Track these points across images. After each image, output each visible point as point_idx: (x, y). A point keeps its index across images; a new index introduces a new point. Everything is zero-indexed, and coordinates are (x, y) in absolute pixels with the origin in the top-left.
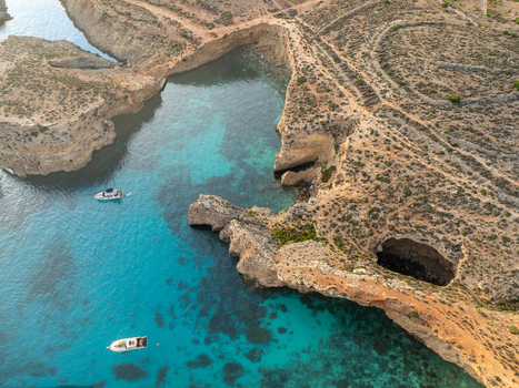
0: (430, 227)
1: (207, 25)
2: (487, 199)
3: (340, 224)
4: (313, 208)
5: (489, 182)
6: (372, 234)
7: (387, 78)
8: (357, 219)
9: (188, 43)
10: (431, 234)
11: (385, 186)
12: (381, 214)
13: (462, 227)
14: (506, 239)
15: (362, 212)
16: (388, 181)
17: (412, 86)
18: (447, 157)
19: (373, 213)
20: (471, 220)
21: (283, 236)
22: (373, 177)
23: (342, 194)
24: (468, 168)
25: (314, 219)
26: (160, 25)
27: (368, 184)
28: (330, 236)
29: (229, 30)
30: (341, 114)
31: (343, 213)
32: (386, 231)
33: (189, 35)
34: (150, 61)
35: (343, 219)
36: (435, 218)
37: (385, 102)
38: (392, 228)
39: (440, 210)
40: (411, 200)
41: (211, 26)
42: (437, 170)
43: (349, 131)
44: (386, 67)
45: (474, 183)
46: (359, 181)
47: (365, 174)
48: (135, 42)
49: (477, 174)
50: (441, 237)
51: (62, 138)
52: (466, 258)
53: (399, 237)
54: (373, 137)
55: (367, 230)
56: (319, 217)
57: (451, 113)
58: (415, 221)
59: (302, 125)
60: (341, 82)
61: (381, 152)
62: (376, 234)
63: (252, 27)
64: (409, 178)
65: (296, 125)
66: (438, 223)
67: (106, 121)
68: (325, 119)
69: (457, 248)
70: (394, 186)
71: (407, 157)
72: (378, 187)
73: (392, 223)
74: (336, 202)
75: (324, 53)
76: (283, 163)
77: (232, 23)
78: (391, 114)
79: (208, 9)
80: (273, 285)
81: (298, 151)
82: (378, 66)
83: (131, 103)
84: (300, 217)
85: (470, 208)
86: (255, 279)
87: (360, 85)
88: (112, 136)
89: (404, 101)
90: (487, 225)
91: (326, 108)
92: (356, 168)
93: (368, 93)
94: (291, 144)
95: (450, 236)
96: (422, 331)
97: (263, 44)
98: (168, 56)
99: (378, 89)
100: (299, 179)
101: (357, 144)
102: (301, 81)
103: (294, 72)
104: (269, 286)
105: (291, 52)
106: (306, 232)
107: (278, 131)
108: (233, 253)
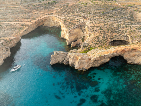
0: (118, 34)
2: (124, 25)
3: (97, 43)
4: (88, 43)
5: (122, 23)
6: (107, 42)
7: (86, 14)
9: (24, 27)
10: (119, 36)
11: (102, 31)
12: (106, 37)
13: (124, 32)
14: (134, 30)
15: (101, 38)
17: (92, 13)
18: (110, 21)
19: (103, 37)
20: (125, 29)
21: (85, 52)
22: (98, 30)
23: (93, 36)
24: (116, 22)
25: (90, 45)
26: (13, 25)
27: (98, 32)
28: (97, 46)
29: (36, 20)
30: (81, 22)
31: (96, 40)
33: (24, 24)
34: (13, 34)
35: (97, 42)
36: (118, 32)
37: (89, 17)
38: (110, 39)
39: (117, 30)
40: (110, 31)
41: (30, 21)
42: (110, 24)
44: (84, 13)
45: (119, 24)
46: (95, 32)
47: (96, 30)
48: (5, 31)
49: (118, 22)
50: (122, 35)
52: (130, 37)
53: (113, 40)
54: (92, 23)
55: (105, 41)
56: (91, 43)
57: (104, 15)
59: (72, 28)
60: (76, 18)
61: (96, 25)
62: (107, 41)
63: (42, 18)
64: (106, 27)
65: (70, 28)
66: (119, 33)
67: (7, 47)
68: (77, 24)
69: (126, 36)
70: (104, 30)
71: (102, 24)
73: (109, 37)
74: (93, 38)
75: (67, 15)
76: (69, 41)
77: (36, 19)
78: (92, 18)
79: (27, 19)
80: (89, 67)
81: (73, 36)
82: (82, 13)
83: (12, 43)
84: (86, 46)
85: (123, 28)
86: (83, 68)
87: (81, 16)
88: (9, 53)
89: (93, 16)
90: (129, 29)
91: (76, 22)
92: (92, 30)
93: (84, 17)
94: (71, 34)
95: (123, 35)
96: (135, 55)
97: (46, 24)
98: (19, 31)
99: (85, 16)
100: (76, 44)
101: (89, 26)
102: (65, 21)
103: (62, 20)
104: (87, 68)
105: (58, 18)
106: (90, 49)
107: (62, 38)
108: (71, 65)
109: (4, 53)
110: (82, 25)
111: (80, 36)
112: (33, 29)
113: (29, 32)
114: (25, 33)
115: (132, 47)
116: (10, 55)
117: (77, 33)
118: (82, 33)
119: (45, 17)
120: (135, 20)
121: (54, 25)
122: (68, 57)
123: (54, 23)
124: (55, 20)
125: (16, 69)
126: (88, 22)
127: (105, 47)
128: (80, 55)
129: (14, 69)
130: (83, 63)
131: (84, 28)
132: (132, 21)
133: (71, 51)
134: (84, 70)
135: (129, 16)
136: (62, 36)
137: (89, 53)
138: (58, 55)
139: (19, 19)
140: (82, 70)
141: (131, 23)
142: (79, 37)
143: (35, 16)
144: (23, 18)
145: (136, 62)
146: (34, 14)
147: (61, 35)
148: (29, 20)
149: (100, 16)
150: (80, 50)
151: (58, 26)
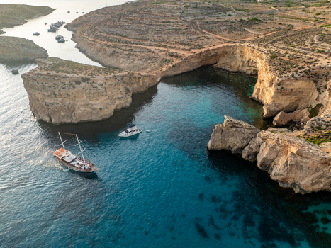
1: (186, 50)
9: (174, 59)
21: (313, 141)
26: (153, 52)
29: (203, 50)
30: (318, 65)
33: (175, 54)
34: (148, 70)
41: (190, 50)
43: (327, 77)
48: (136, 62)
51: (99, 87)
59: (291, 74)
60: (305, 54)
63: (218, 49)
65: (284, 75)
67: (128, 86)
68: (307, 69)
75: (281, 47)
76: (272, 109)
77: (203, 48)
79: (185, 44)
81: (285, 98)
83: (141, 84)
84: (319, 128)
86: (294, 184)
87: (322, 52)
88: (129, 100)
91: (304, 64)
94: (281, 90)
97: (222, 63)
98: (161, 66)
100: (289, 119)
102: (273, 58)
103: (264, 56)
104: (310, 189)
105: (255, 50)
108: (263, 164)
109: (120, 96)
110: (322, 72)
111: (307, 101)
112: (191, 69)
113: (180, 72)
114: (172, 73)
116: (128, 105)
117: (300, 92)
118: (316, 94)
119: (224, 47)
121: (240, 69)
122: (259, 140)
123: (243, 62)
124: (248, 56)
125: (130, 134)
128: (297, 141)
129: (127, 132)
131: (324, 83)
133: (272, 129)
134: (297, 190)
136: (254, 95)
138: (234, 129)
139: (167, 43)
140: (291, 189)
142: (302, 105)
143: (203, 41)
144: (176, 43)
146: (202, 38)
147: (252, 93)
148: (188, 48)
150: (299, 133)
151: (249, 72)
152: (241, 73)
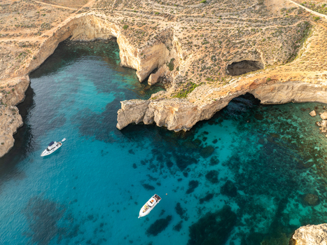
0: (240, 50)
2: (250, 29)
3: (203, 73)
4: (184, 74)
5: (245, 23)
7: (168, 6)
8: (209, 65)
9: (29, 49)
10: (242, 52)
11: (208, 45)
12: (217, 57)
13: (251, 43)
14: (269, 38)
15: (208, 61)
16: (208, 43)
17: (182, 5)
18: (222, 22)
19: (213, 58)
20: (252, 38)
21: (182, 95)
22: (200, 45)
23: (193, 60)
24: (233, 22)
25: (189, 78)
27: (201, 49)
28: (203, 80)
29: (54, 30)
30: (161, 29)
31: (200, 66)
32: (225, 63)
33: (27, 44)
34: (7, 71)
35: (202, 70)
36: (239, 46)
37: (177, 15)
38: (226, 60)
39: (238, 41)
40: (224, 45)
41: (39, 33)
42: (223, 28)
43: (170, 36)
44: (163, 3)
45: (240, 26)
46: (196, 50)
47: (196, 46)
49: (238, 22)
50: (247, 51)
52: (262, 54)
53: (231, 63)
54: (186, 30)
55: (217, 67)
56: (191, 75)
57: (207, 7)
58: (232, 51)
59: (146, 43)
60: (148, 18)
61: (195, 34)
62: (222, 67)
63: (68, 24)
64: (216, 37)
65: (142, 45)
66: (241, 47)
67: (11, 107)
68: (155, 35)
69: (256, 52)
70: (212, 43)
71: (207, 30)
72: (206, 48)
73: (224, 58)
74: (193, 64)
75: (125, 13)
76: (144, 73)
77: (52, 27)
78: (184, 18)
79: (28, 27)
80: (194, 123)
81: (149, 62)
82: (159, 5)
83: (17, 94)
84: (181, 83)
85: (247, 34)
86: (183, 127)
87: (158, 14)
88: (20, 117)
89: (184, 11)
90: (258, 37)
91: (151, 30)
92: (189, 45)
93: (166, 16)
94: (144, 57)
95: (250, 49)
96: (274, 89)
97: (76, 35)
99: (168, 12)
100: (158, 77)
101: (181, 36)
102: (126, 27)
103: (117, 27)
104: (192, 125)
105: (106, 21)
106: (190, 87)
107: (124, 67)
108: (160, 123)
110: (165, 34)
111: (163, 58)
114: (36, 65)
115: (268, 76)
116: (21, 123)
117: (157, 53)
118: (167, 51)
119: (72, 20)
120: (269, 14)
121: (96, 36)
122: (151, 110)
123: (97, 30)
124: (100, 25)
125: (51, 152)
126: (177, 26)
127: (218, 79)
129: (48, 150)
130: (181, 117)
131: (170, 42)
132: (264, 16)
133: (153, 95)
134: (185, 130)
135: (258, 4)
136: (123, 63)
137: (190, 96)
138: (132, 109)
139: (6, 30)
140: (182, 131)
141: (261, 22)
142: (161, 62)
143: (46, 17)
144: (17, 26)
145: (275, 101)
146: (42, 13)
148: (36, 31)
149: (200, 10)
150: (171, 90)
151: (106, 38)
152: (99, 40)
